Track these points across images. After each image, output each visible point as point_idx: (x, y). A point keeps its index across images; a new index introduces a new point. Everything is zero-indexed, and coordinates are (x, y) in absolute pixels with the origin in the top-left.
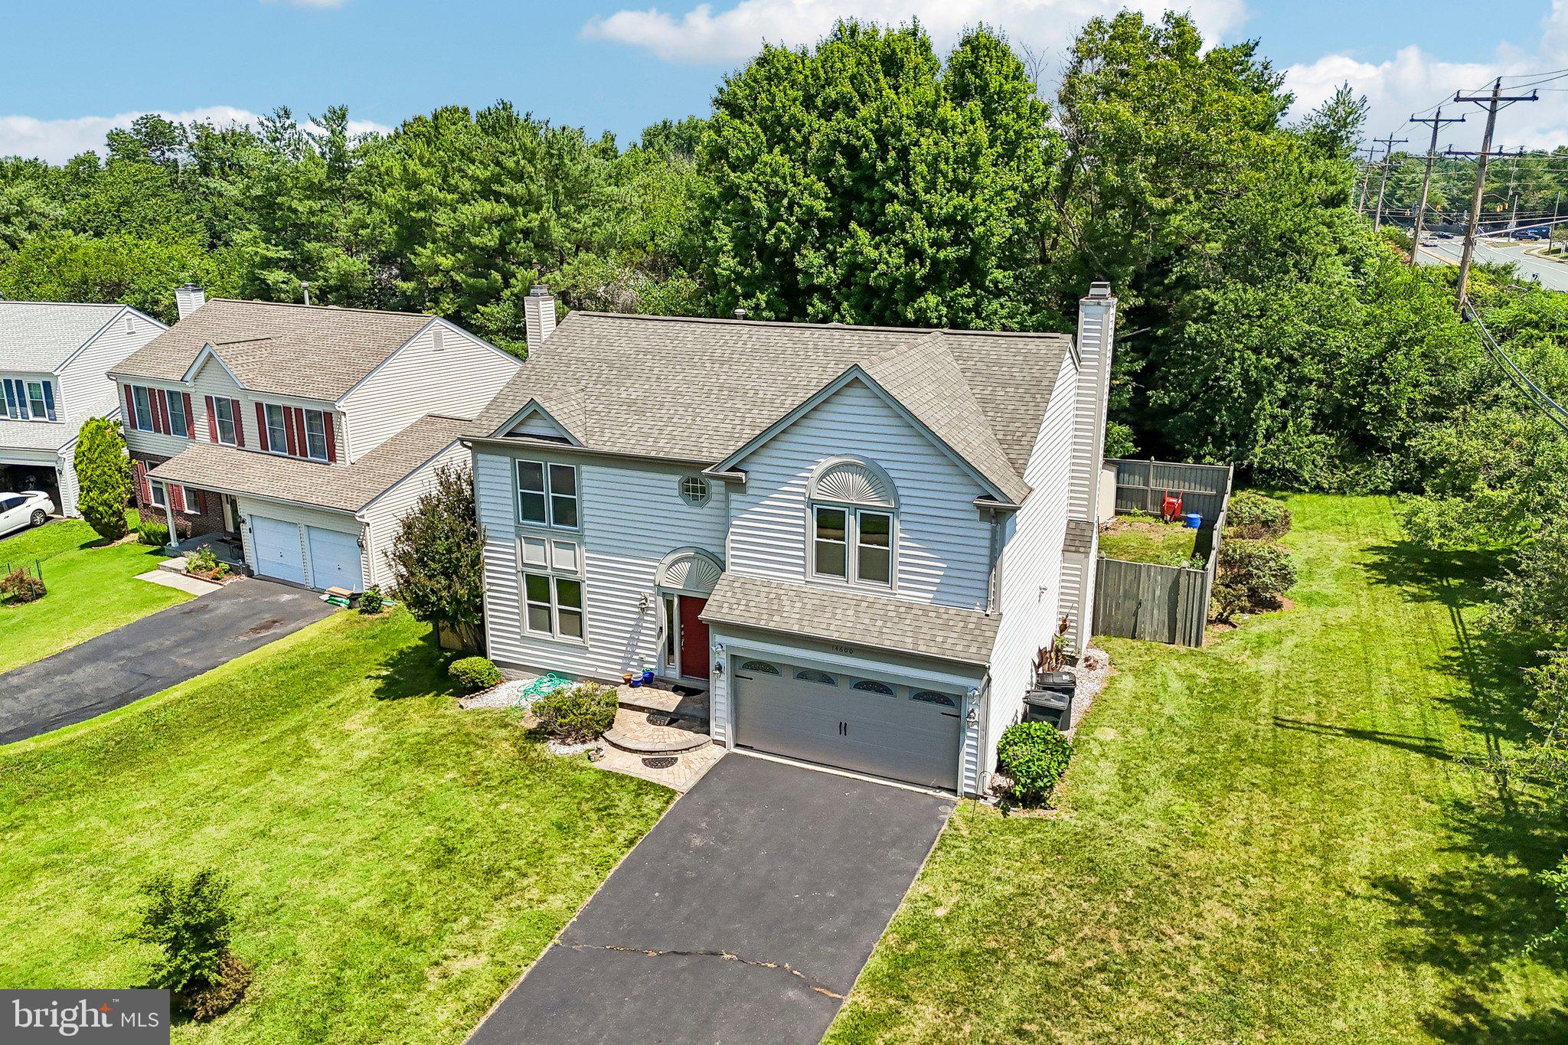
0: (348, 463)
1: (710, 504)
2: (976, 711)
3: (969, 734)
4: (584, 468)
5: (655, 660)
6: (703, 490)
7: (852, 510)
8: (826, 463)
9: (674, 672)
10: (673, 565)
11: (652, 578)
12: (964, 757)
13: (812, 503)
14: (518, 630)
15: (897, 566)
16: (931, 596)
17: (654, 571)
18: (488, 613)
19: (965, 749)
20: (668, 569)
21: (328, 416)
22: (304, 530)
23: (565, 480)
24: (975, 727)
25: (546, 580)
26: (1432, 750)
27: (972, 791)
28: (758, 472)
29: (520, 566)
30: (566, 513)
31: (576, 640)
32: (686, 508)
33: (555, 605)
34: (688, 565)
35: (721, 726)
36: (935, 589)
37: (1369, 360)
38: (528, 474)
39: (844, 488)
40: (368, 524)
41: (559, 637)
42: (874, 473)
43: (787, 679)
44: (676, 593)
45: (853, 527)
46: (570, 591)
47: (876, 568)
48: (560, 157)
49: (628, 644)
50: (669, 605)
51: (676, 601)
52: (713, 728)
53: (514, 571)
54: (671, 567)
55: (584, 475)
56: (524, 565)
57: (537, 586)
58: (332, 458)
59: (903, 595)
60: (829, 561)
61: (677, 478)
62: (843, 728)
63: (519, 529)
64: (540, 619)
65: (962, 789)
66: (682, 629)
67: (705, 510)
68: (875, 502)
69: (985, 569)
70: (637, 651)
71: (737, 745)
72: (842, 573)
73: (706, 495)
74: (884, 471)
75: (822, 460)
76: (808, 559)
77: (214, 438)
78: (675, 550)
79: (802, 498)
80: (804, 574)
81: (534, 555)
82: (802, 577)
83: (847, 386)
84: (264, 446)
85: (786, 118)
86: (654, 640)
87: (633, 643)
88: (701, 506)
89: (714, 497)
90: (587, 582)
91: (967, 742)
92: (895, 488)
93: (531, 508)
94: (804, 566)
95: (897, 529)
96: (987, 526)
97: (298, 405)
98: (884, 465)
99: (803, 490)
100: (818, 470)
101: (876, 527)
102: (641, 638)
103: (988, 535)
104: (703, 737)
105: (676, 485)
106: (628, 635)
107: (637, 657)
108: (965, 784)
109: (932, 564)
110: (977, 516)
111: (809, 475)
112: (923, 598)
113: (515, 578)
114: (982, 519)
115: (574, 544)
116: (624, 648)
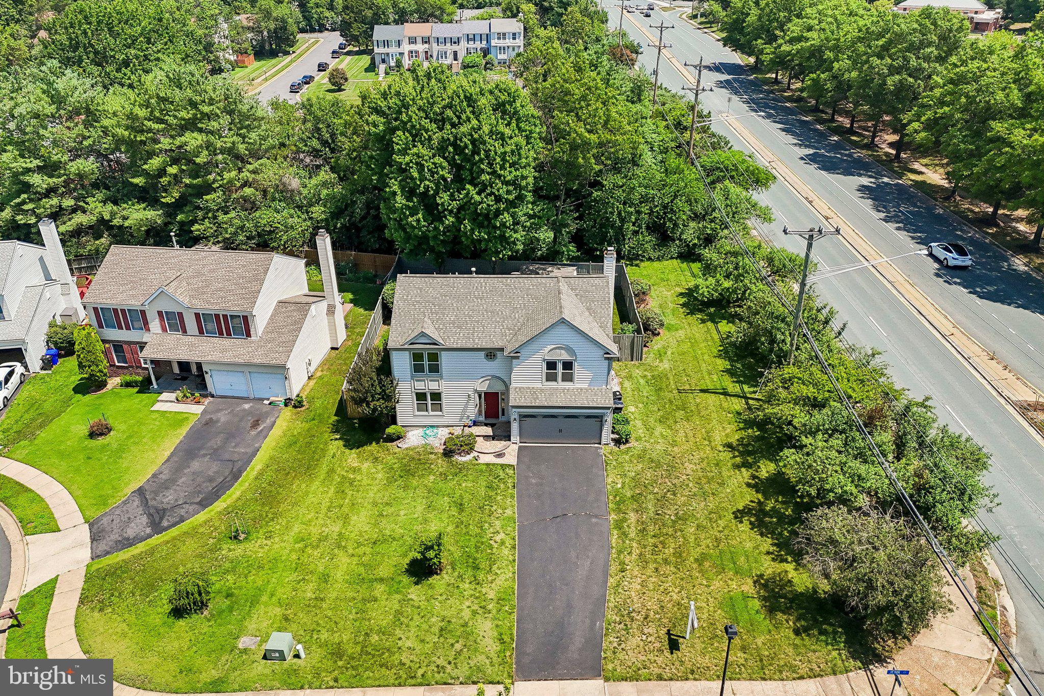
0: (258, 337)
1: (497, 360)
2: (608, 419)
3: (605, 426)
4: (443, 353)
5: (474, 416)
6: (494, 356)
8: (550, 347)
9: (482, 419)
10: (482, 382)
11: (473, 387)
12: (603, 433)
13: (544, 360)
14: (411, 413)
15: (576, 377)
16: (588, 384)
17: (474, 385)
18: (398, 409)
19: (604, 431)
20: (480, 384)
21: (245, 317)
22: (247, 373)
23: (434, 357)
24: (608, 424)
25: (425, 394)
26: (726, 394)
27: (606, 442)
28: (524, 352)
29: (413, 390)
30: (435, 369)
31: (440, 413)
32: (487, 362)
33: (429, 402)
34: (489, 382)
35: (516, 438)
36: (589, 382)
38: (417, 357)
40: (289, 369)
41: (432, 413)
42: (569, 349)
43: (540, 419)
44: (483, 391)
45: (560, 366)
46: (436, 396)
47: (568, 378)
49: (463, 411)
51: (483, 394)
53: (411, 392)
55: (443, 356)
57: (421, 396)
58: (249, 335)
59: (578, 386)
60: (551, 378)
61: (483, 354)
62: (560, 431)
63: (412, 378)
64: (422, 407)
66: (485, 404)
67: (495, 362)
69: (606, 374)
70: (467, 413)
71: (522, 443)
72: (555, 380)
73: (496, 358)
74: (571, 348)
77: (164, 330)
78: (483, 377)
79: (541, 359)
80: (542, 382)
81: (420, 386)
82: (541, 384)
83: (559, 323)
84: (201, 332)
86: (474, 409)
89: (499, 357)
91: (605, 429)
93: (418, 369)
95: (576, 366)
96: (607, 361)
97: (225, 313)
98: (571, 346)
99: (541, 356)
100: (547, 350)
101: (568, 365)
103: (607, 364)
104: (508, 442)
105: (483, 356)
106: (463, 408)
107: (466, 416)
108: (604, 441)
109: (588, 375)
110: (603, 359)
111: (543, 351)
112: (585, 386)
113: (411, 395)
114: (605, 360)
115: (439, 380)
116: (461, 413)
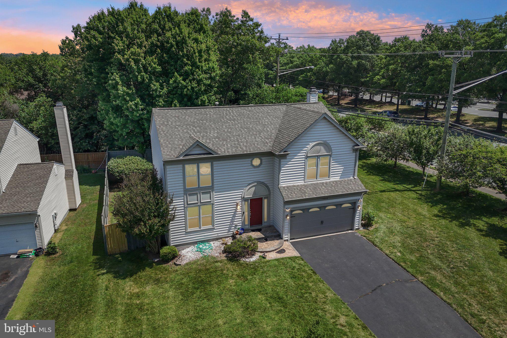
0: (2, 192)
3: (357, 212)
4: (214, 163)
5: (241, 224)
7: (319, 157)
8: (312, 144)
11: (241, 196)
12: (355, 220)
13: (307, 157)
14: (184, 230)
15: (331, 171)
16: (339, 177)
17: (241, 193)
18: (170, 228)
19: (356, 217)
20: (247, 191)
24: (359, 210)
27: (358, 228)
28: (290, 151)
31: (210, 226)
32: (253, 169)
33: (201, 216)
35: (286, 235)
39: (317, 151)
41: (202, 227)
42: (326, 145)
44: (249, 199)
49: (231, 222)
50: (247, 203)
52: (283, 236)
53: (183, 208)
54: (249, 189)
55: (214, 165)
56: (188, 204)
59: (332, 179)
62: (322, 222)
63: (185, 191)
65: (356, 228)
66: (250, 211)
67: (260, 168)
68: (325, 154)
69: (354, 166)
70: (234, 223)
75: (310, 144)
76: (305, 175)
78: (249, 184)
79: (304, 157)
80: (304, 180)
81: (193, 200)
82: (303, 181)
83: (321, 120)
86: (241, 217)
87: (232, 221)
90: (215, 204)
91: (357, 214)
92: (331, 148)
94: (304, 178)
95: (331, 161)
96: (355, 154)
98: (328, 142)
99: (305, 154)
100: (310, 147)
102: (236, 218)
103: (355, 156)
104: (280, 241)
105: (250, 162)
106: (231, 218)
107: (234, 225)
108: (356, 226)
109: (341, 169)
110: (352, 152)
111: (306, 149)
112: (337, 179)
113: (183, 211)
114: (353, 152)
115: (210, 192)
116: (229, 224)
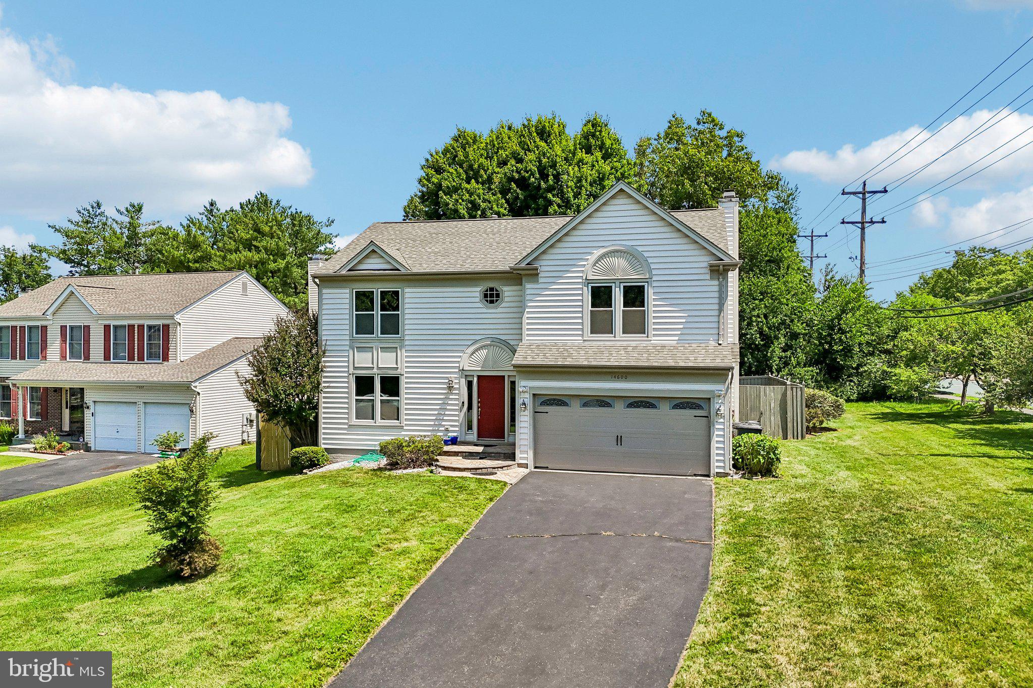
0: (179, 361)
1: (503, 305)
2: (722, 408)
3: (717, 427)
4: (407, 290)
5: (457, 429)
6: (498, 296)
7: (617, 283)
8: (598, 253)
9: (473, 436)
10: (474, 353)
11: (458, 365)
12: (714, 445)
13: (588, 281)
14: (346, 421)
15: (651, 321)
16: (677, 338)
17: (459, 360)
18: (321, 410)
19: (715, 439)
20: (470, 357)
21: (166, 327)
22: (142, 406)
23: (391, 301)
24: (722, 420)
25: (370, 380)
27: (722, 471)
28: (545, 266)
29: (351, 370)
30: (392, 326)
31: (395, 423)
32: (485, 310)
33: (378, 398)
34: (485, 351)
35: (525, 454)
36: (679, 333)
37: (832, 320)
38: (363, 300)
39: (612, 269)
40: (199, 394)
41: (379, 421)
42: (634, 255)
43: (575, 408)
44: (476, 374)
45: (618, 297)
46: (391, 385)
47: (635, 325)
48: (300, 226)
49: (436, 419)
50: (470, 384)
51: (475, 379)
52: (518, 455)
53: (346, 375)
54: (472, 354)
55: (407, 295)
56: (355, 368)
57: (364, 385)
58: (166, 358)
59: (655, 340)
60: (601, 325)
61: (478, 289)
62: (619, 440)
63: (352, 340)
64: (364, 410)
65: (714, 470)
66: (478, 402)
67: (499, 310)
68: (634, 276)
69: (716, 313)
70: (443, 423)
71: (536, 467)
72: (610, 331)
73: (500, 299)
74: (640, 253)
75: (595, 252)
76: (585, 324)
77: (63, 357)
78: (476, 341)
79: (581, 281)
80: (582, 335)
81: (364, 359)
82: (580, 338)
83: (613, 197)
84: (107, 357)
85: (476, 166)
86: (457, 413)
87: (439, 418)
88: (496, 308)
89: (506, 299)
90: (405, 375)
91: (716, 433)
92: (649, 265)
93: (363, 326)
94: (582, 330)
95: (650, 295)
96: (716, 283)
97: (141, 322)
98: (640, 249)
99: (581, 275)
100: (592, 258)
101: (634, 295)
102: (446, 413)
103: (716, 289)
104: (510, 462)
105: (478, 294)
106: (436, 412)
107: (443, 429)
108: (716, 466)
109: (680, 318)
110: (708, 277)
111: (586, 263)
112: (672, 341)
113: (346, 380)
114: (712, 278)
115: (397, 348)
116: (433, 423)
